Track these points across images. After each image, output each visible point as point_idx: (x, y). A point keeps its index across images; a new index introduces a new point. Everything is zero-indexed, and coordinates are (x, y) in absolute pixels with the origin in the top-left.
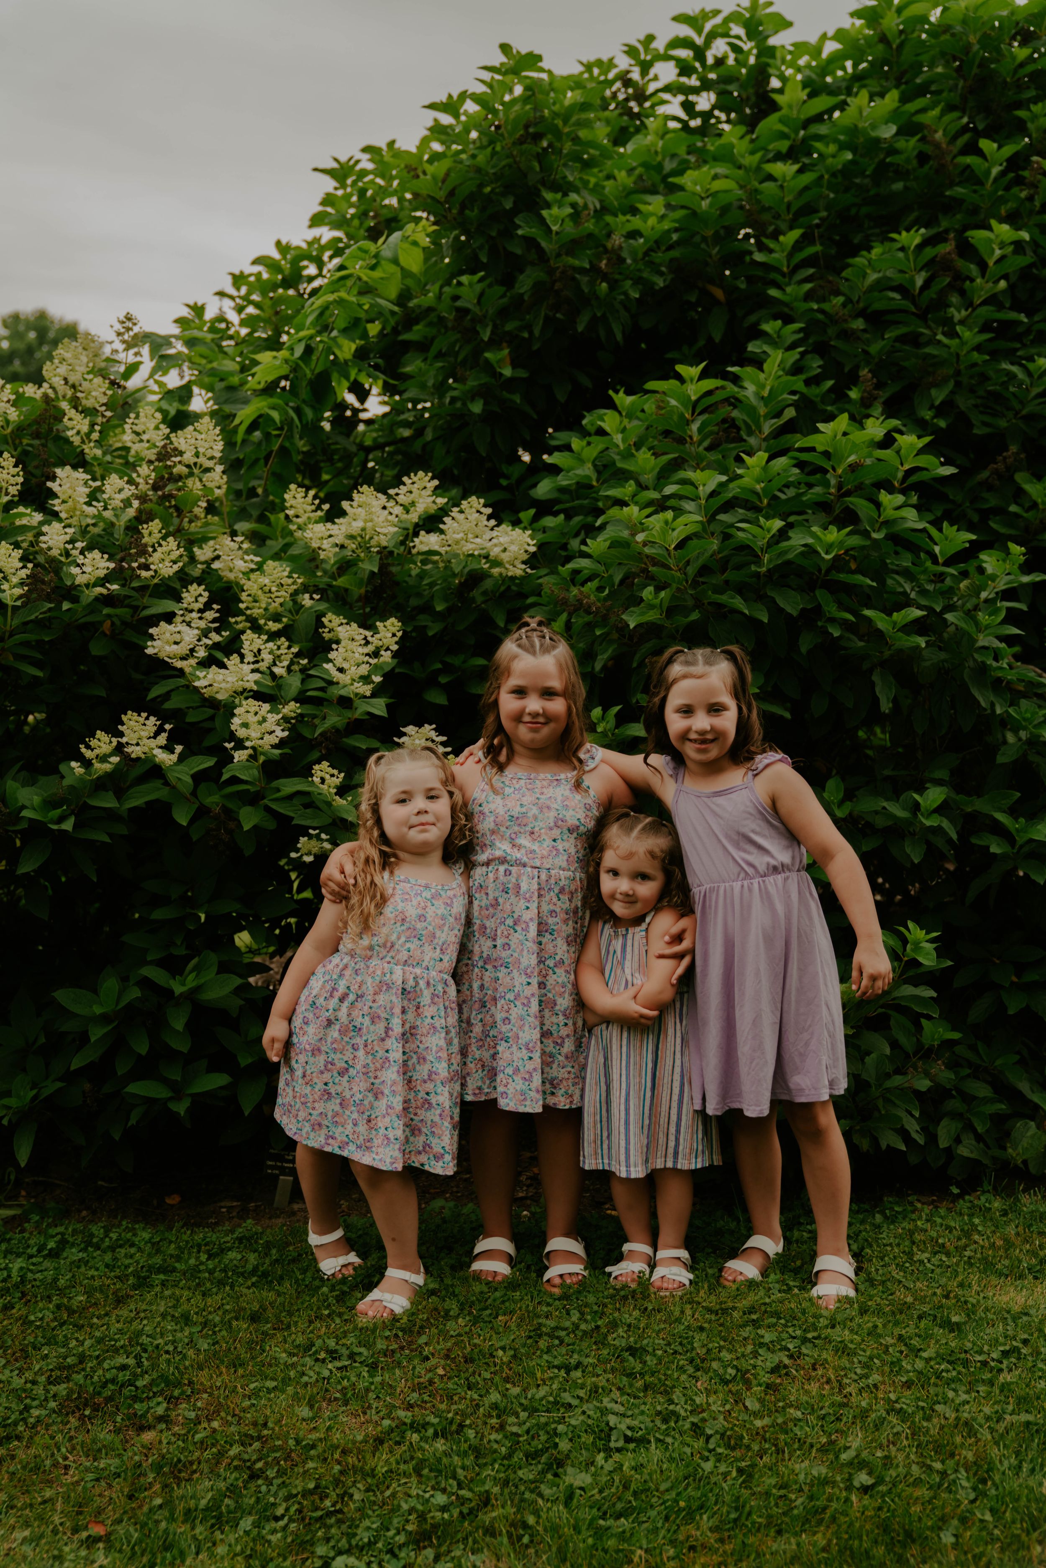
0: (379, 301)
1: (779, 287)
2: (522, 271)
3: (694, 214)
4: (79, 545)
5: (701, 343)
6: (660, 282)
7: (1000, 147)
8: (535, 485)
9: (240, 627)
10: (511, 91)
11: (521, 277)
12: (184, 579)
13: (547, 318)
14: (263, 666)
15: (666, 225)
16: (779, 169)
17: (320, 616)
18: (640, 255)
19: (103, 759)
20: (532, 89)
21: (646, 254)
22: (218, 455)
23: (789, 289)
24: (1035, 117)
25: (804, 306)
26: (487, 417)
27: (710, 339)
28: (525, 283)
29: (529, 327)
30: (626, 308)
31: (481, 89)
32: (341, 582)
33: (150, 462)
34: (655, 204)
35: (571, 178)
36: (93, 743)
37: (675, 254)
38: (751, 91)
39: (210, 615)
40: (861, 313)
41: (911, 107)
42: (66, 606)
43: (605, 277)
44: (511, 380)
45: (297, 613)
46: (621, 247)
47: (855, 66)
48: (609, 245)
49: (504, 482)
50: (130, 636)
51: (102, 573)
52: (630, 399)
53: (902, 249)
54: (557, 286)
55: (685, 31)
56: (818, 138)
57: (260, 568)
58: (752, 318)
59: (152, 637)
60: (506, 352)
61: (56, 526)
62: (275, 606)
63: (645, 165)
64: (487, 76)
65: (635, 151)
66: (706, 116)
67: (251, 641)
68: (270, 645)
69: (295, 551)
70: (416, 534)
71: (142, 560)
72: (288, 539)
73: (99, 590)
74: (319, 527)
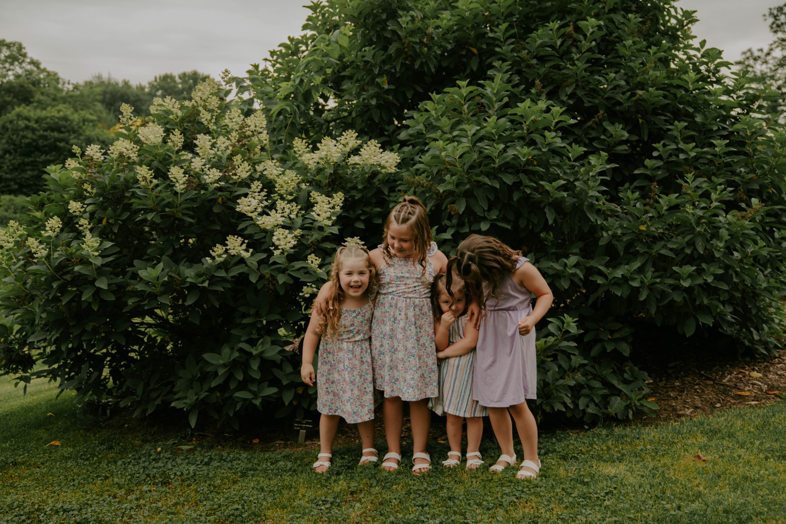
0: (331, 59)
1: (500, 47)
2: (391, 44)
3: (463, 18)
4: (207, 166)
5: (468, 72)
8: (399, 134)
9: (275, 198)
11: (391, 47)
12: (252, 179)
13: (402, 64)
14: (286, 214)
15: (451, 23)
17: (309, 192)
18: (440, 36)
19: (220, 256)
21: (443, 35)
22: (265, 126)
23: (504, 48)
25: (510, 55)
26: (378, 106)
27: (472, 70)
28: (392, 49)
29: (394, 68)
30: (436, 58)
32: (317, 178)
33: (237, 130)
34: (446, 15)
35: (410, 5)
36: (215, 249)
37: (456, 34)
39: (263, 194)
40: (535, 57)
42: (202, 192)
43: (426, 45)
44: (388, 90)
45: (300, 191)
46: (432, 33)
48: (427, 32)
49: (386, 133)
50: (230, 204)
51: (217, 178)
52: (438, 96)
53: (551, 30)
54: (406, 50)
57: (283, 173)
58: (489, 61)
59: (238, 204)
60: (385, 78)
61: (198, 159)
62: (290, 189)
67: (280, 204)
68: (289, 205)
69: (298, 165)
70: (349, 156)
71: (234, 172)
72: (295, 161)
73: (216, 185)
74: (308, 155)
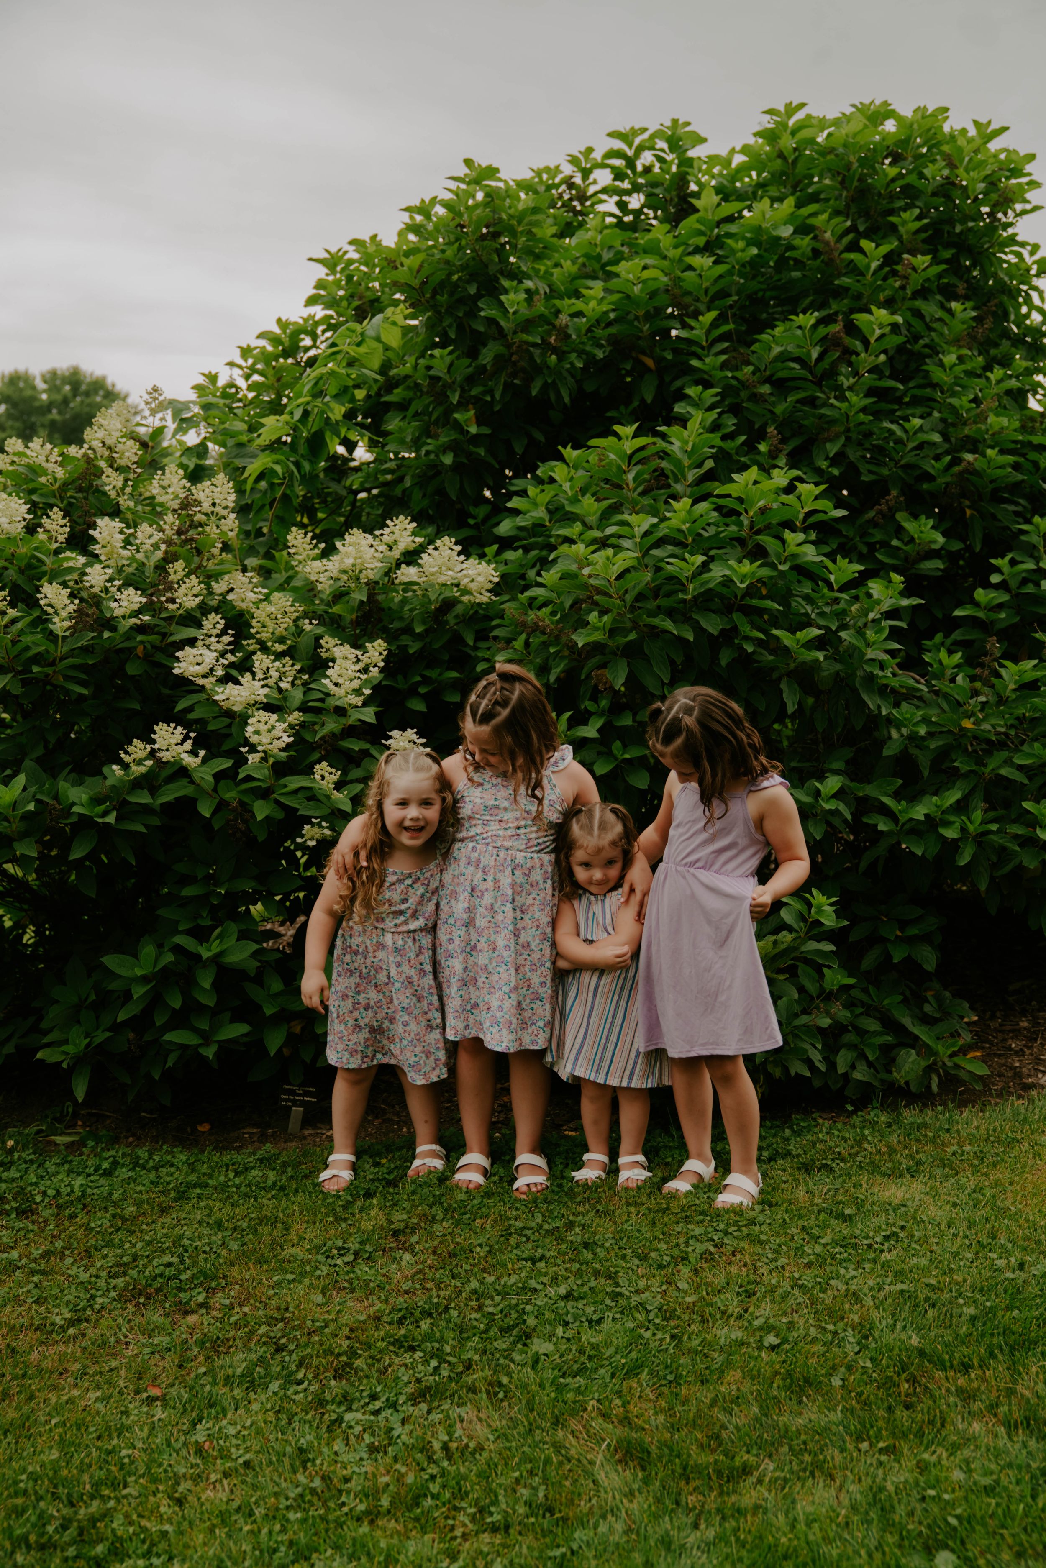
0: (365, 371)
1: (700, 358)
2: (485, 345)
3: (628, 297)
4: (117, 583)
5: (636, 404)
6: (600, 354)
7: (877, 246)
8: (498, 524)
9: (251, 648)
10: (474, 197)
11: (484, 351)
12: (204, 609)
13: (505, 384)
14: (271, 682)
15: (605, 308)
16: (697, 261)
17: (318, 638)
18: (583, 331)
19: (139, 762)
20: (491, 195)
21: (589, 330)
22: (232, 505)
23: (707, 360)
24: (904, 223)
25: (719, 374)
26: (456, 467)
27: (643, 401)
28: (487, 356)
29: (491, 392)
30: (573, 376)
31: (449, 196)
32: (336, 609)
33: (175, 511)
34: (596, 288)
35: (524, 269)
36: (131, 749)
37: (612, 330)
38: (674, 193)
39: (226, 639)
40: (768, 380)
41: (805, 211)
42: (106, 634)
43: (555, 350)
44: (476, 436)
45: (299, 635)
46: (567, 326)
47: (759, 175)
48: (557, 323)
49: (471, 522)
50: (160, 658)
51: (136, 607)
52: (576, 453)
53: (800, 328)
54: (514, 358)
55: (618, 145)
56: (729, 235)
57: (267, 598)
58: (678, 383)
59: (178, 659)
60: (472, 412)
61: (98, 567)
62: (280, 631)
63: (586, 256)
64: (453, 185)
65: (578, 244)
66: (638, 213)
67: (260, 661)
68: (277, 664)
69: (297, 583)
70: (398, 566)
71: (169, 595)
72: (291, 573)
73: (134, 621)
74: (317, 564)
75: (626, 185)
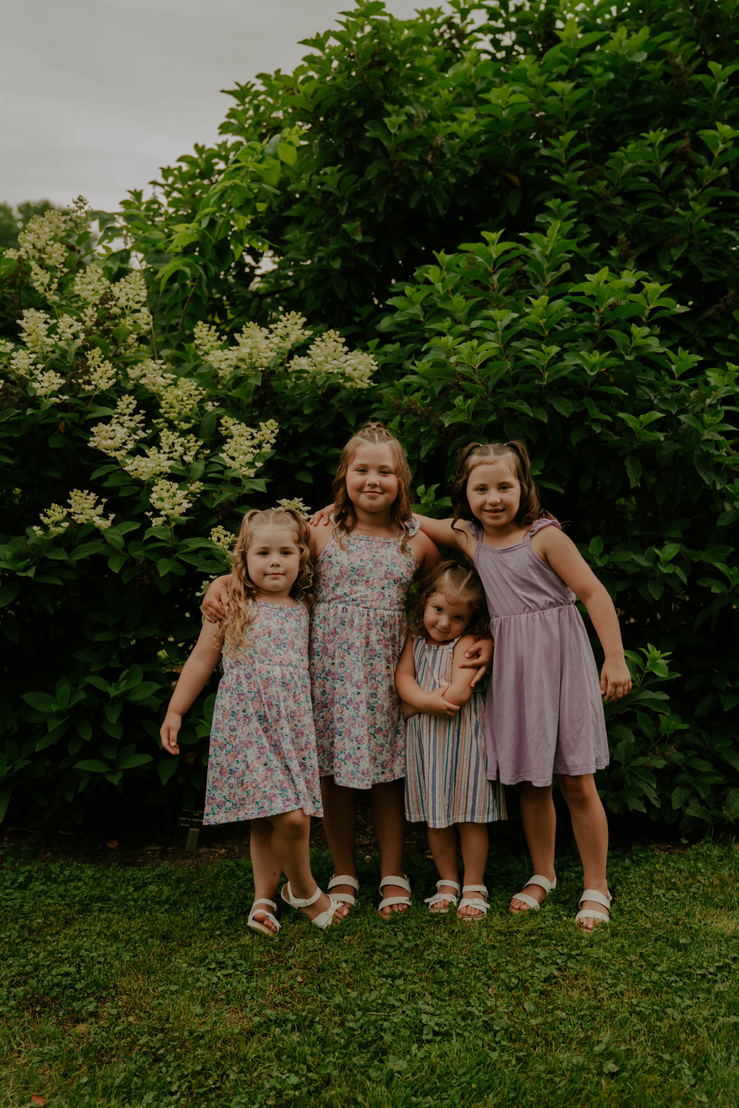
0: (265, 186)
1: (559, 174)
2: (370, 164)
3: (497, 120)
4: (40, 366)
5: (502, 216)
6: (471, 171)
7: (723, 68)
8: (379, 322)
9: (160, 426)
10: (362, 29)
11: (369, 168)
12: (119, 390)
13: (388, 199)
14: (176, 455)
15: (476, 129)
16: (560, 86)
17: (220, 417)
18: (457, 151)
19: (57, 524)
20: (378, 29)
21: (462, 149)
22: (143, 300)
23: (566, 176)
25: (576, 188)
26: (345, 272)
27: (509, 213)
28: (372, 172)
29: (375, 205)
30: (447, 191)
31: (340, 28)
32: (234, 393)
33: (95, 305)
34: (468, 114)
35: (406, 94)
36: (49, 512)
37: (483, 150)
38: (542, 30)
39: (138, 418)
40: (620, 193)
41: (659, 39)
42: (29, 411)
43: (430, 167)
44: (362, 244)
45: (202, 416)
46: (442, 145)
47: (619, 10)
48: (434, 144)
49: (357, 319)
50: (79, 433)
51: (56, 387)
52: (448, 257)
53: (651, 145)
54: (396, 174)
56: (589, 63)
57: (175, 383)
58: (539, 198)
59: (92, 434)
60: (358, 223)
61: (22, 353)
62: (186, 411)
63: (462, 85)
64: (344, 18)
65: (454, 75)
66: (509, 49)
67: (167, 437)
68: (182, 439)
69: (202, 370)
70: (290, 357)
71: (87, 378)
72: (198, 362)
73: (54, 400)
74: (219, 353)
75: (500, 24)
